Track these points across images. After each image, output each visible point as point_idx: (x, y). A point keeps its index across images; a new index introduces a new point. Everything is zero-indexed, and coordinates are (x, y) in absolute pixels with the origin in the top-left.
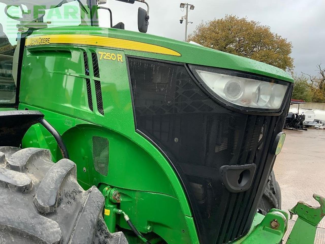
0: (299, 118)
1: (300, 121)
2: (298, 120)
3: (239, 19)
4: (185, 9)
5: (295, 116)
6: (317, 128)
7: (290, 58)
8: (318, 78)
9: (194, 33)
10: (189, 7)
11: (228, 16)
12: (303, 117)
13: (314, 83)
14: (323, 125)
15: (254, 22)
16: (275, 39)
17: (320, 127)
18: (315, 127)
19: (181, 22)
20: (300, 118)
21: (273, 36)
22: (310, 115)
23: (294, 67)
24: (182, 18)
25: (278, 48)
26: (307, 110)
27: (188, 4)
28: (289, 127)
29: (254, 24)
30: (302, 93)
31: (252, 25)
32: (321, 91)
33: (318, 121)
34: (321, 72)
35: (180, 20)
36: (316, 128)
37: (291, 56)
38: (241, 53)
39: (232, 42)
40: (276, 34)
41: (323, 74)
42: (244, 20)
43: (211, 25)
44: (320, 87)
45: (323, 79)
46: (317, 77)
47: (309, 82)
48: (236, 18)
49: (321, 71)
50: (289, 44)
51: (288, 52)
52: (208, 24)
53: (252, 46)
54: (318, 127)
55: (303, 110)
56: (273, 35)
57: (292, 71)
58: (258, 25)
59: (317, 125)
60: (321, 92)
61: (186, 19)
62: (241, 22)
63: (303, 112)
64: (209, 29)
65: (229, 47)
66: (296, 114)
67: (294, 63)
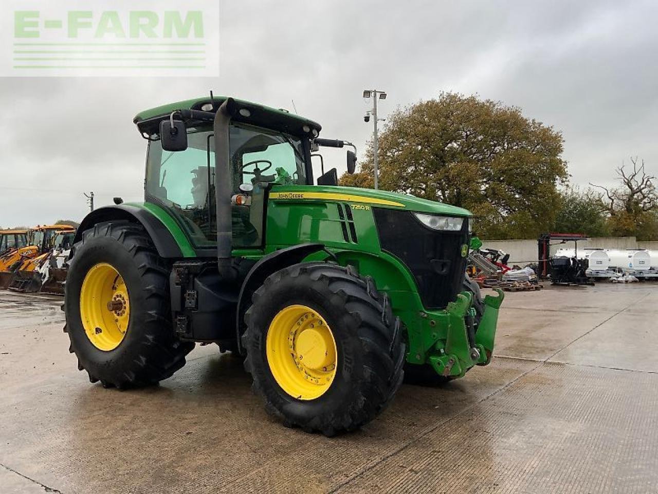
0: (578, 264)
1: (579, 270)
2: (577, 268)
3: (464, 98)
4: (372, 98)
5: (572, 262)
6: (614, 282)
7: (560, 161)
8: (621, 191)
9: (385, 128)
10: (378, 95)
11: (445, 94)
12: (585, 263)
13: (615, 201)
14: (623, 276)
15: (491, 102)
16: (532, 129)
17: (619, 279)
18: (611, 279)
19: (367, 119)
20: (580, 265)
21: (528, 125)
22: (600, 259)
23: (571, 176)
24: (368, 114)
25: (538, 145)
26: (594, 251)
27: (375, 92)
28: (562, 282)
29: (492, 106)
30: (592, 222)
31: (488, 107)
32: (628, 216)
33: (614, 269)
34: (626, 181)
35: (365, 117)
36: (612, 282)
37: (562, 156)
38: (472, 157)
39: (454, 139)
40: (533, 120)
41: (630, 185)
42: (472, 99)
43: (414, 112)
44: (627, 209)
45: (631, 193)
46: (619, 191)
47: (606, 200)
48: (459, 95)
49: (625, 179)
50: (556, 137)
51: (558, 150)
52: (410, 110)
53: (492, 143)
54: (615, 278)
55: (587, 251)
56: (528, 122)
57: (566, 183)
58: (499, 108)
59: (613, 275)
60: (630, 219)
61: (375, 114)
62: (468, 103)
63: (587, 255)
64: (412, 119)
65: (451, 148)
66: (573, 259)
67: (569, 170)
